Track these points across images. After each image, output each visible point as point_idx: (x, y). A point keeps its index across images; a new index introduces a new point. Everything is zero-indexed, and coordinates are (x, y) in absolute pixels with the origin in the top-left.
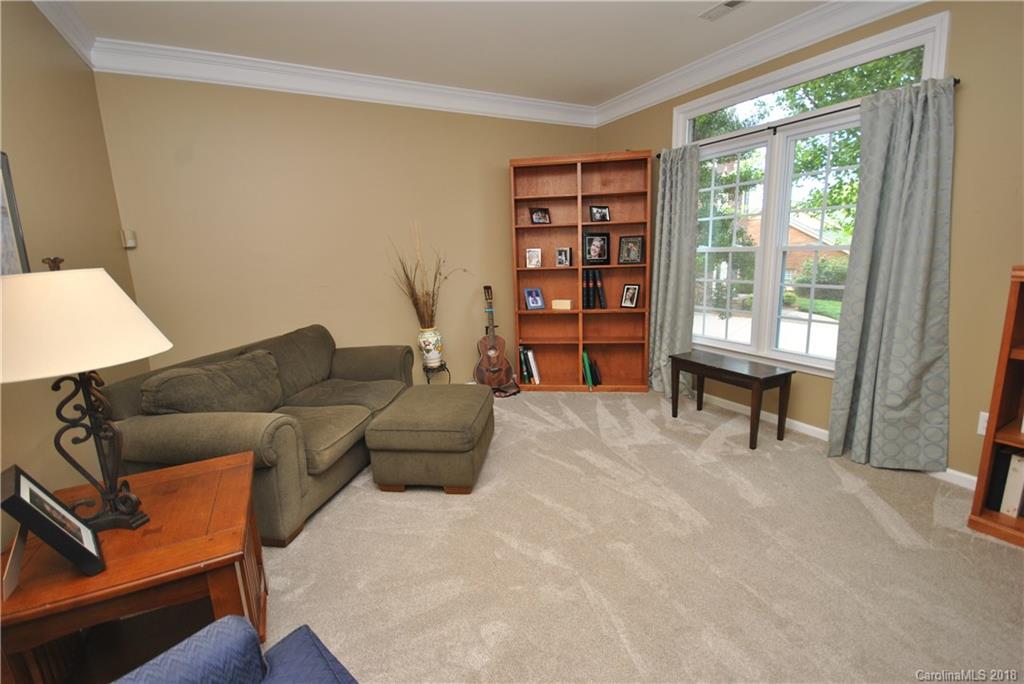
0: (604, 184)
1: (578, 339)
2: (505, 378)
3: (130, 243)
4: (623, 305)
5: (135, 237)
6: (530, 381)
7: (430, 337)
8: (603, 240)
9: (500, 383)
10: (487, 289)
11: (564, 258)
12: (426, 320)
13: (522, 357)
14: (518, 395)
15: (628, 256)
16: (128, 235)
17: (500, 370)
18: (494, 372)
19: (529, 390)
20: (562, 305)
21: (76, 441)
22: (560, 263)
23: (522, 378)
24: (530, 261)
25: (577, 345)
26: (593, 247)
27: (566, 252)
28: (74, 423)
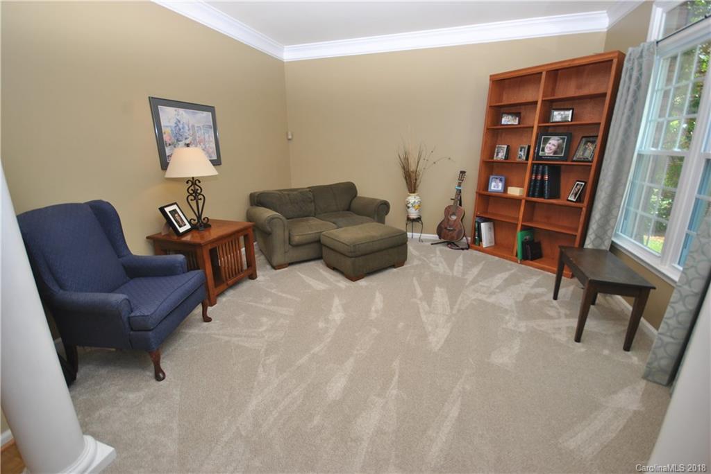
0: (579, 87)
1: (518, 219)
2: (456, 236)
3: (290, 137)
4: (569, 198)
5: (292, 135)
6: (479, 245)
7: (413, 199)
8: (563, 139)
9: (452, 238)
10: (463, 173)
11: (522, 154)
12: (412, 188)
13: (477, 225)
14: (465, 251)
15: (583, 154)
16: (289, 133)
17: (454, 230)
18: (449, 230)
19: (476, 250)
20: (515, 191)
21: (192, 200)
22: (520, 158)
23: (474, 241)
24: (497, 155)
25: (517, 225)
26: (548, 145)
27: (524, 148)
28: (191, 194)
